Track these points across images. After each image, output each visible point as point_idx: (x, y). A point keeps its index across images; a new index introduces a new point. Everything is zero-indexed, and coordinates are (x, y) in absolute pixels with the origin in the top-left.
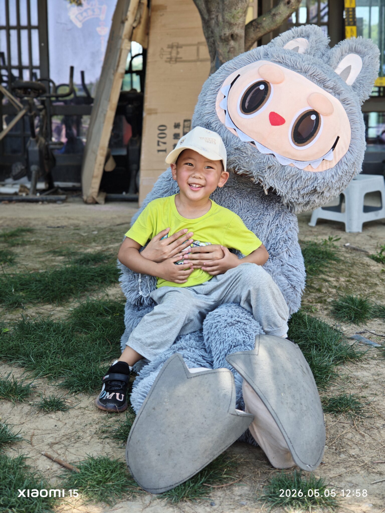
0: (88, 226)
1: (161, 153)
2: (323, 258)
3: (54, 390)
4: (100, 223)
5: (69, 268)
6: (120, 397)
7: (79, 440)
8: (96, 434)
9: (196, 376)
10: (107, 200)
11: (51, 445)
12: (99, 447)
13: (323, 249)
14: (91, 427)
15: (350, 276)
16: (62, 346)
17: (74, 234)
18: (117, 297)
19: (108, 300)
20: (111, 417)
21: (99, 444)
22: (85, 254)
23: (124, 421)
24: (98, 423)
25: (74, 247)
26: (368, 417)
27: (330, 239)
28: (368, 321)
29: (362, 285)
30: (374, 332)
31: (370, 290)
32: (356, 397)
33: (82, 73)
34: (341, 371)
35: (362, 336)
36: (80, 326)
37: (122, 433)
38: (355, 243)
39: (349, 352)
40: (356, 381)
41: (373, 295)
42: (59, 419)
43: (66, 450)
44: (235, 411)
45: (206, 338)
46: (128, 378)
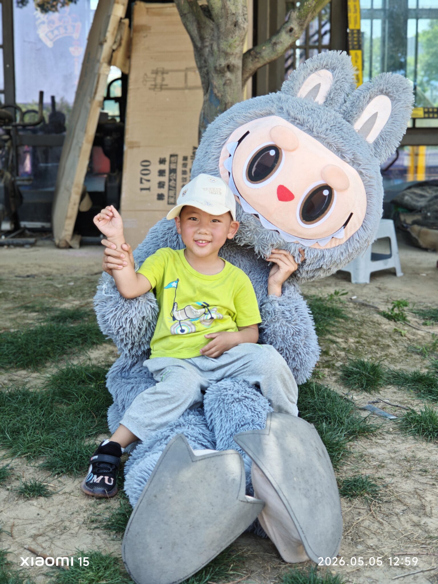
0: (62, 275)
1: (144, 192)
2: (329, 316)
3: (34, 472)
4: (76, 271)
5: (44, 326)
6: (109, 481)
7: (65, 531)
8: (85, 524)
9: (202, 459)
10: (82, 244)
11: (34, 537)
12: (89, 539)
13: (329, 305)
14: (78, 516)
15: (360, 336)
16: (41, 420)
17: (47, 285)
18: (101, 361)
19: (91, 365)
20: (100, 504)
21: (88, 535)
22: (61, 310)
23: (115, 509)
24: (86, 510)
25: (49, 302)
26: (386, 502)
27: (336, 293)
28: (381, 389)
29: (374, 346)
30: (388, 401)
31: (383, 353)
32: (372, 479)
33: (53, 98)
34: (354, 448)
35: (375, 406)
36: (60, 396)
37: (113, 522)
38: (362, 296)
39: (362, 425)
40: (371, 459)
41: (386, 359)
42: (42, 506)
43: (52, 542)
44: (245, 498)
45: (208, 414)
46: (119, 461)
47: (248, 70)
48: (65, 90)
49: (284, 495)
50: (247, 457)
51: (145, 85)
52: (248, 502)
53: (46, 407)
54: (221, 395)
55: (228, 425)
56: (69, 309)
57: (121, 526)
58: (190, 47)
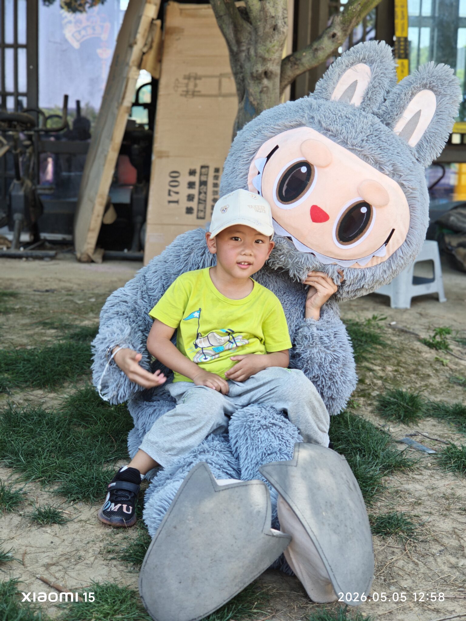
0: (83, 290)
1: (172, 205)
2: (366, 342)
3: (49, 498)
4: (97, 287)
5: (63, 344)
6: (128, 509)
7: (80, 561)
8: (101, 554)
9: (225, 489)
10: (106, 259)
11: (47, 566)
12: (104, 571)
13: (366, 330)
14: (94, 546)
15: (398, 365)
16: (57, 443)
17: (66, 301)
20: (118, 533)
21: (104, 566)
22: (81, 327)
23: (133, 539)
24: (102, 540)
25: (67, 319)
26: (422, 541)
27: (374, 318)
28: (420, 421)
29: (413, 376)
30: (427, 434)
31: (423, 383)
32: (408, 516)
33: (78, 103)
34: (389, 483)
35: (413, 439)
36: (77, 418)
37: (131, 553)
38: (402, 322)
39: (399, 459)
40: (407, 496)
41: (426, 389)
42: (56, 534)
43: (65, 573)
44: (271, 531)
45: (233, 442)
46: (138, 488)
47: (286, 77)
48: (91, 94)
49: (312, 531)
50: (273, 489)
51: (176, 91)
52: (273, 536)
53: (63, 429)
54: (247, 421)
55: (253, 454)
56: (89, 326)
57: (139, 558)
58: (226, 52)
